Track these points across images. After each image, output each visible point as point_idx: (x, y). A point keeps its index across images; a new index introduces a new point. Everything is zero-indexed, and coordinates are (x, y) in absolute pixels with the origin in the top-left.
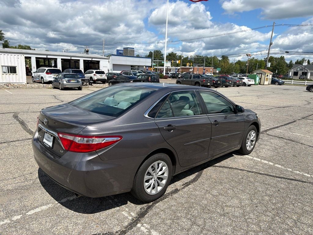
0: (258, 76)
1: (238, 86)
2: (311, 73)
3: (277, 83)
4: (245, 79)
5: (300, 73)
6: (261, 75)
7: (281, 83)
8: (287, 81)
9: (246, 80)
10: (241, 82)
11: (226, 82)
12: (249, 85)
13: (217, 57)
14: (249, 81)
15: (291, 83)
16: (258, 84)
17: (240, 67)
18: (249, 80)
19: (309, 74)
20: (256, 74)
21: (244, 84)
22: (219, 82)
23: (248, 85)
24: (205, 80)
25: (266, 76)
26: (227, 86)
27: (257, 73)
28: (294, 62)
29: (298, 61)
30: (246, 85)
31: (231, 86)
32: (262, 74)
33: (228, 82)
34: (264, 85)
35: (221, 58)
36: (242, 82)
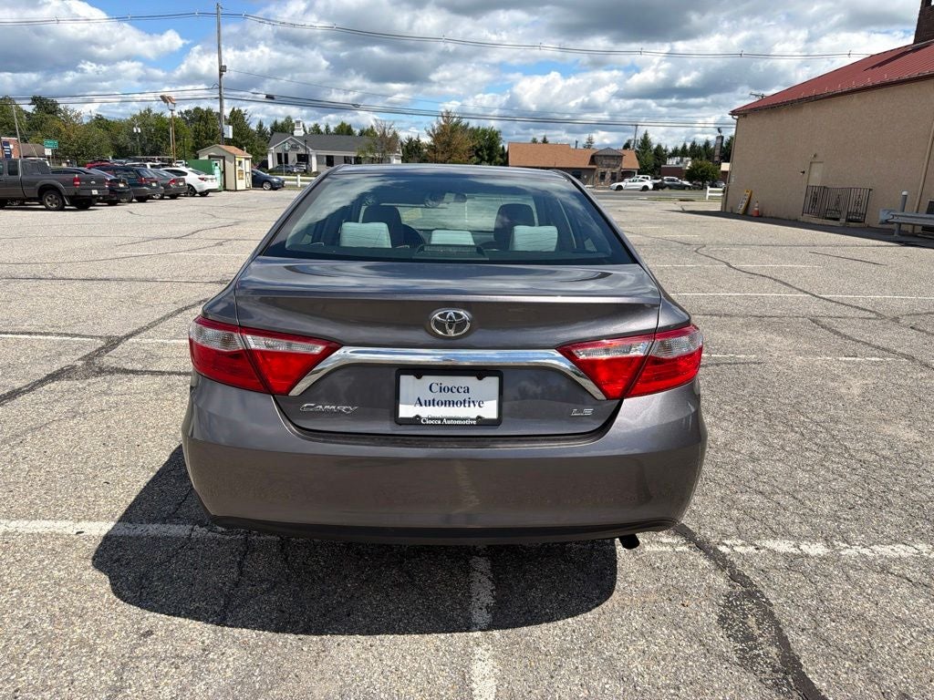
0: (216, 164)
1: (174, 197)
2: (317, 156)
3: (267, 186)
4: (189, 173)
5: (292, 157)
6: (222, 161)
7: (278, 184)
8: (288, 180)
9: (192, 178)
10: (181, 184)
11: (141, 185)
12: (204, 194)
13: (17, 102)
14: (202, 179)
15: (295, 183)
16: (222, 189)
17: (114, 138)
18: (201, 176)
19: (314, 160)
20: (206, 158)
21: (191, 191)
22: (121, 185)
23: (200, 193)
24: (78, 180)
25: (237, 163)
26: (142, 199)
27: (210, 157)
28: (267, 126)
29: (276, 123)
30: (196, 192)
31: (153, 199)
32: (224, 158)
33: (147, 185)
34: (236, 190)
35: (33, 106)
36: (185, 184)
